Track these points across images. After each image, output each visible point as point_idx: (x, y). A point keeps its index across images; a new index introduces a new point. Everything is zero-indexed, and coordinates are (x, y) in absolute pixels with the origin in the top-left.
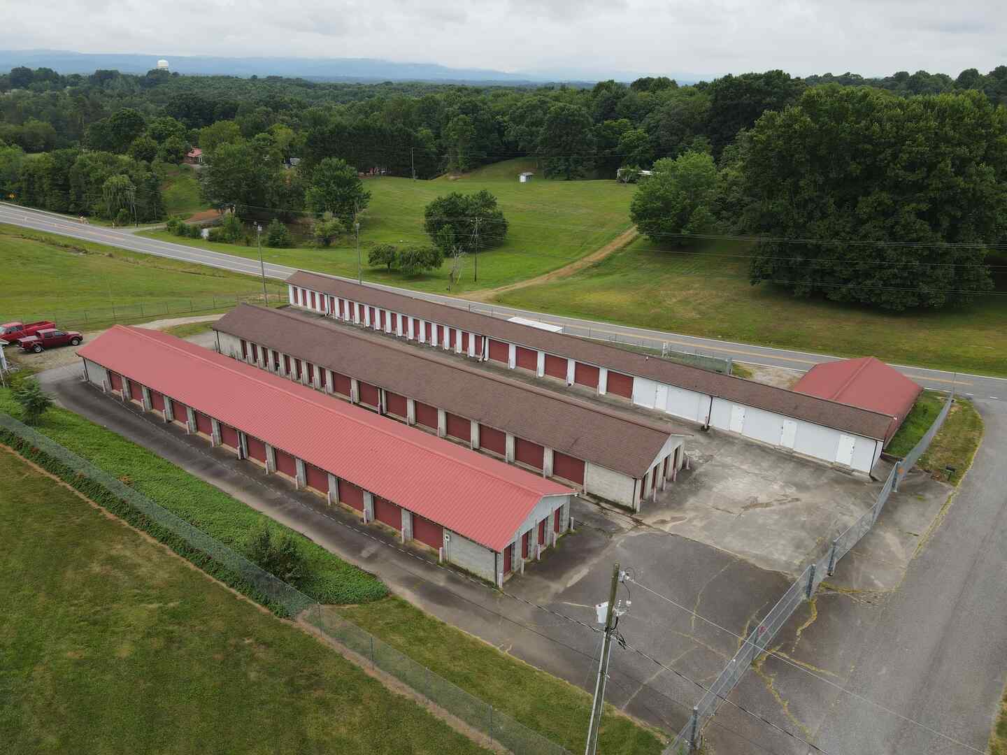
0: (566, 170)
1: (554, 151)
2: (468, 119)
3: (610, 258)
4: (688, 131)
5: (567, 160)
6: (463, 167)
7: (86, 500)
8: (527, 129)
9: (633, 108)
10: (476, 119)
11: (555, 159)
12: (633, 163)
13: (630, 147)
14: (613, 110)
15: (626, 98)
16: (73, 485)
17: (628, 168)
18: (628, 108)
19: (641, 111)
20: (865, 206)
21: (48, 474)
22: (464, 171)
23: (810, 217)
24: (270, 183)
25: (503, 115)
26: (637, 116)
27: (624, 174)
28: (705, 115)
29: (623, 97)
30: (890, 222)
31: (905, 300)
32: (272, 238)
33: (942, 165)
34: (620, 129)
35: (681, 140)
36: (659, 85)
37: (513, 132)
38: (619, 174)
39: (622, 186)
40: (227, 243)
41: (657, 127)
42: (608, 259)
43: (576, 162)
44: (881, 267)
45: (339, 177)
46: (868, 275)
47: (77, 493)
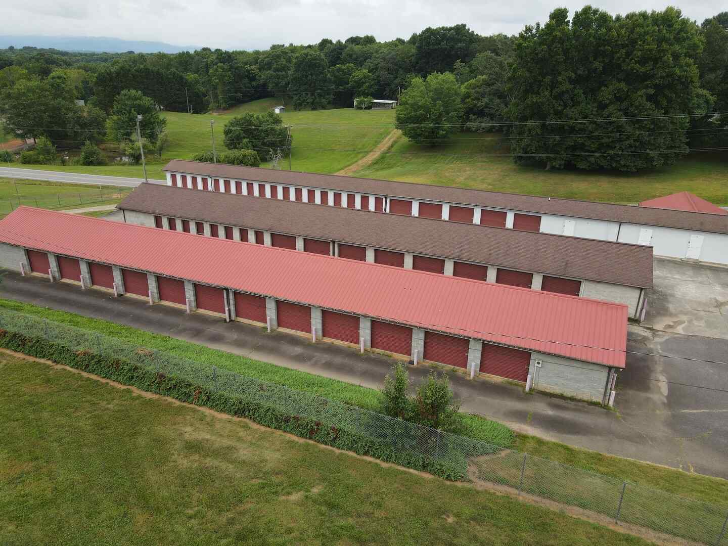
0: (312, 103)
1: (303, 88)
2: (226, 67)
3: (383, 157)
4: (401, 71)
5: (313, 94)
6: (224, 105)
7: (104, 381)
8: (275, 73)
9: (354, 56)
10: (231, 67)
11: (304, 94)
12: (366, 95)
13: (359, 83)
14: (338, 58)
15: (348, 49)
16: (77, 366)
17: (362, 98)
18: (351, 56)
19: (362, 58)
20: (605, 94)
21: (32, 359)
22: (225, 109)
23: (565, 106)
24: (70, 114)
25: (251, 65)
26: (358, 62)
27: (360, 103)
28: (413, 59)
29: (346, 48)
30: (624, 105)
31: (636, 164)
32: (86, 157)
33: (666, 58)
34: (349, 71)
35: (396, 78)
36: (367, 41)
37: (263, 76)
38: (355, 103)
39: (361, 112)
40: (41, 164)
41: (376, 69)
42: (382, 159)
43: (320, 95)
44: (620, 140)
45: (139, 105)
46: (609, 147)
47: (85, 375)
